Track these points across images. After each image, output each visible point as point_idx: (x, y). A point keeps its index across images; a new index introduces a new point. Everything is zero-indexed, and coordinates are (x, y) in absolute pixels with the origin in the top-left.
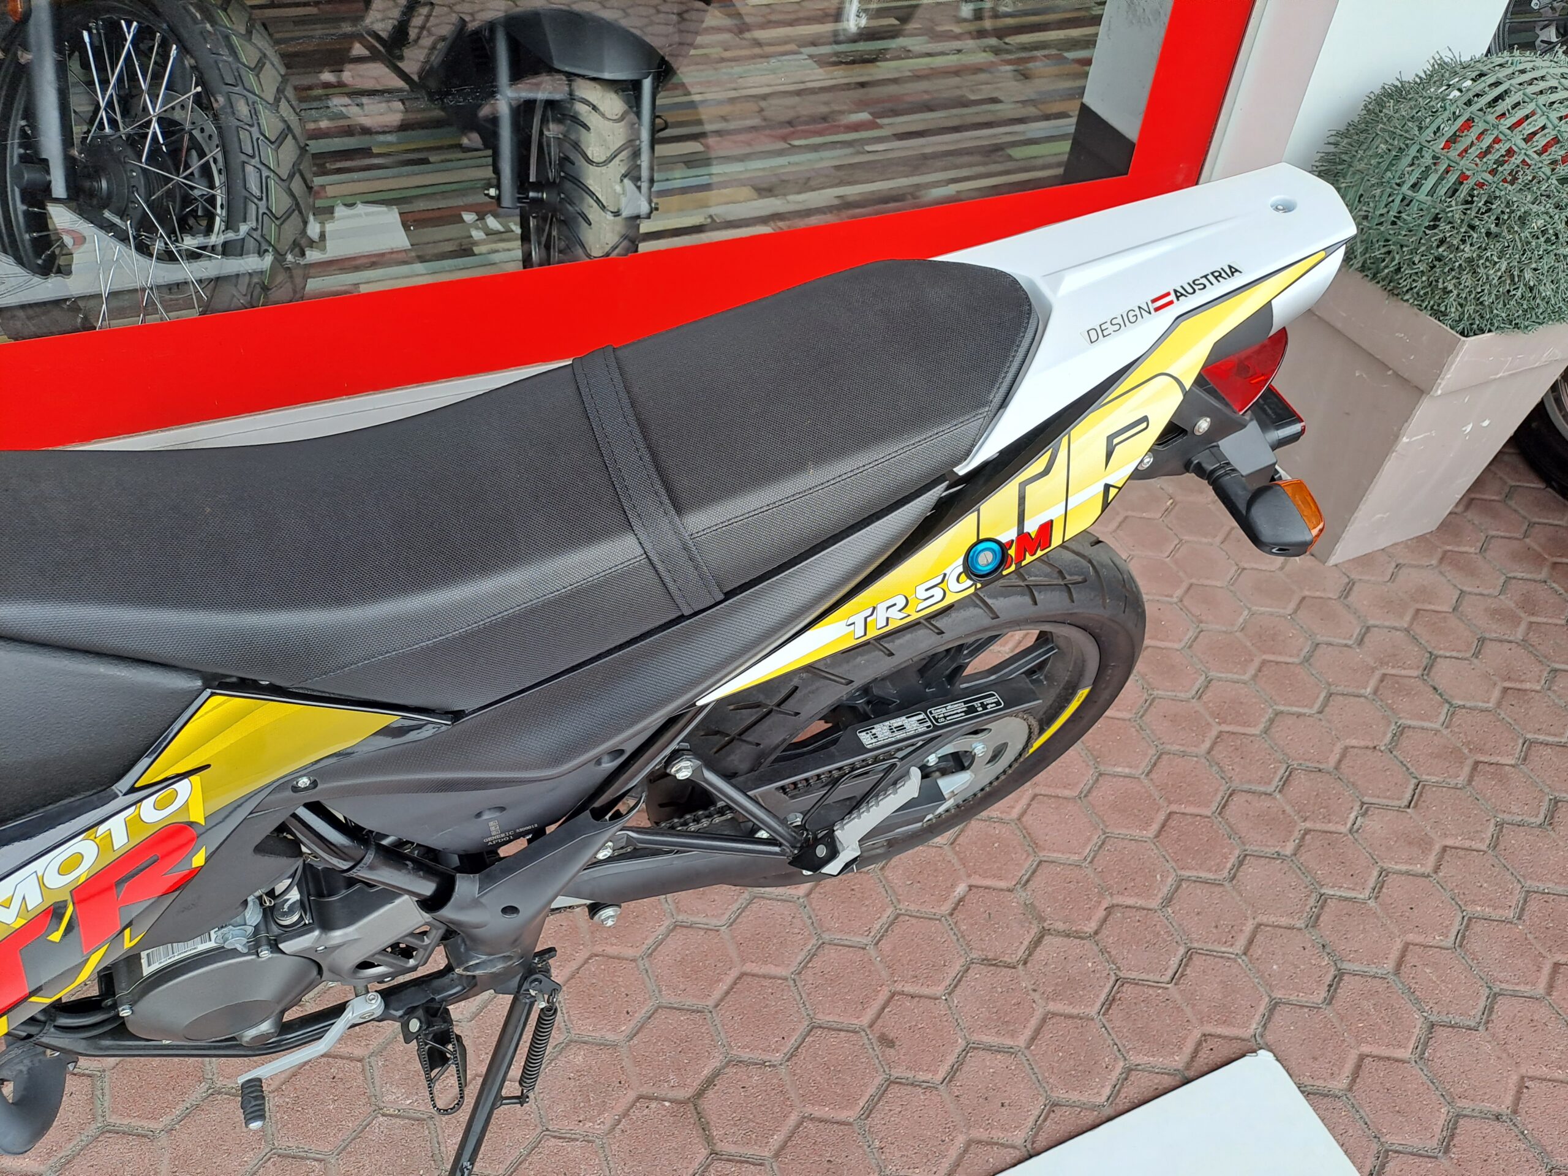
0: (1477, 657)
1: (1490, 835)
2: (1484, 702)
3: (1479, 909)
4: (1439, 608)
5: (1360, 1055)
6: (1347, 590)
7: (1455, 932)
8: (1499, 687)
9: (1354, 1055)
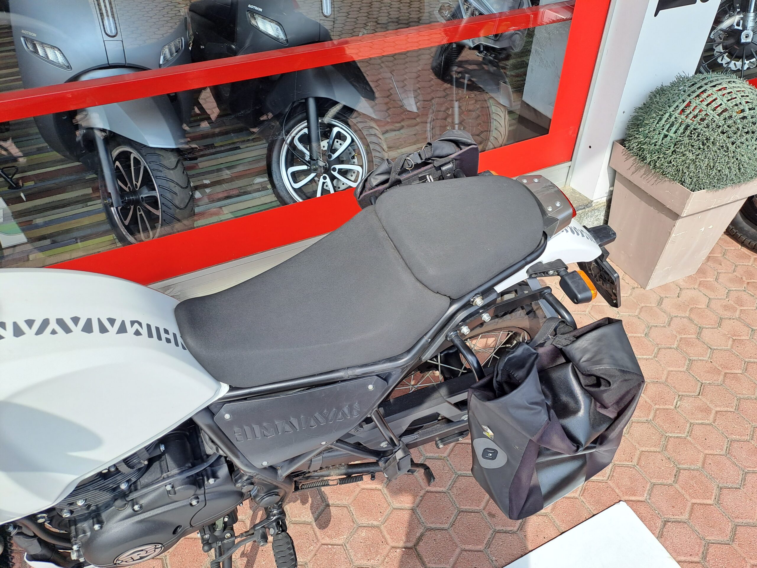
0: (720, 327)
1: (735, 404)
2: (725, 346)
3: (734, 437)
4: (700, 307)
5: (692, 503)
6: (660, 302)
7: (725, 448)
8: (731, 339)
9: (689, 504)
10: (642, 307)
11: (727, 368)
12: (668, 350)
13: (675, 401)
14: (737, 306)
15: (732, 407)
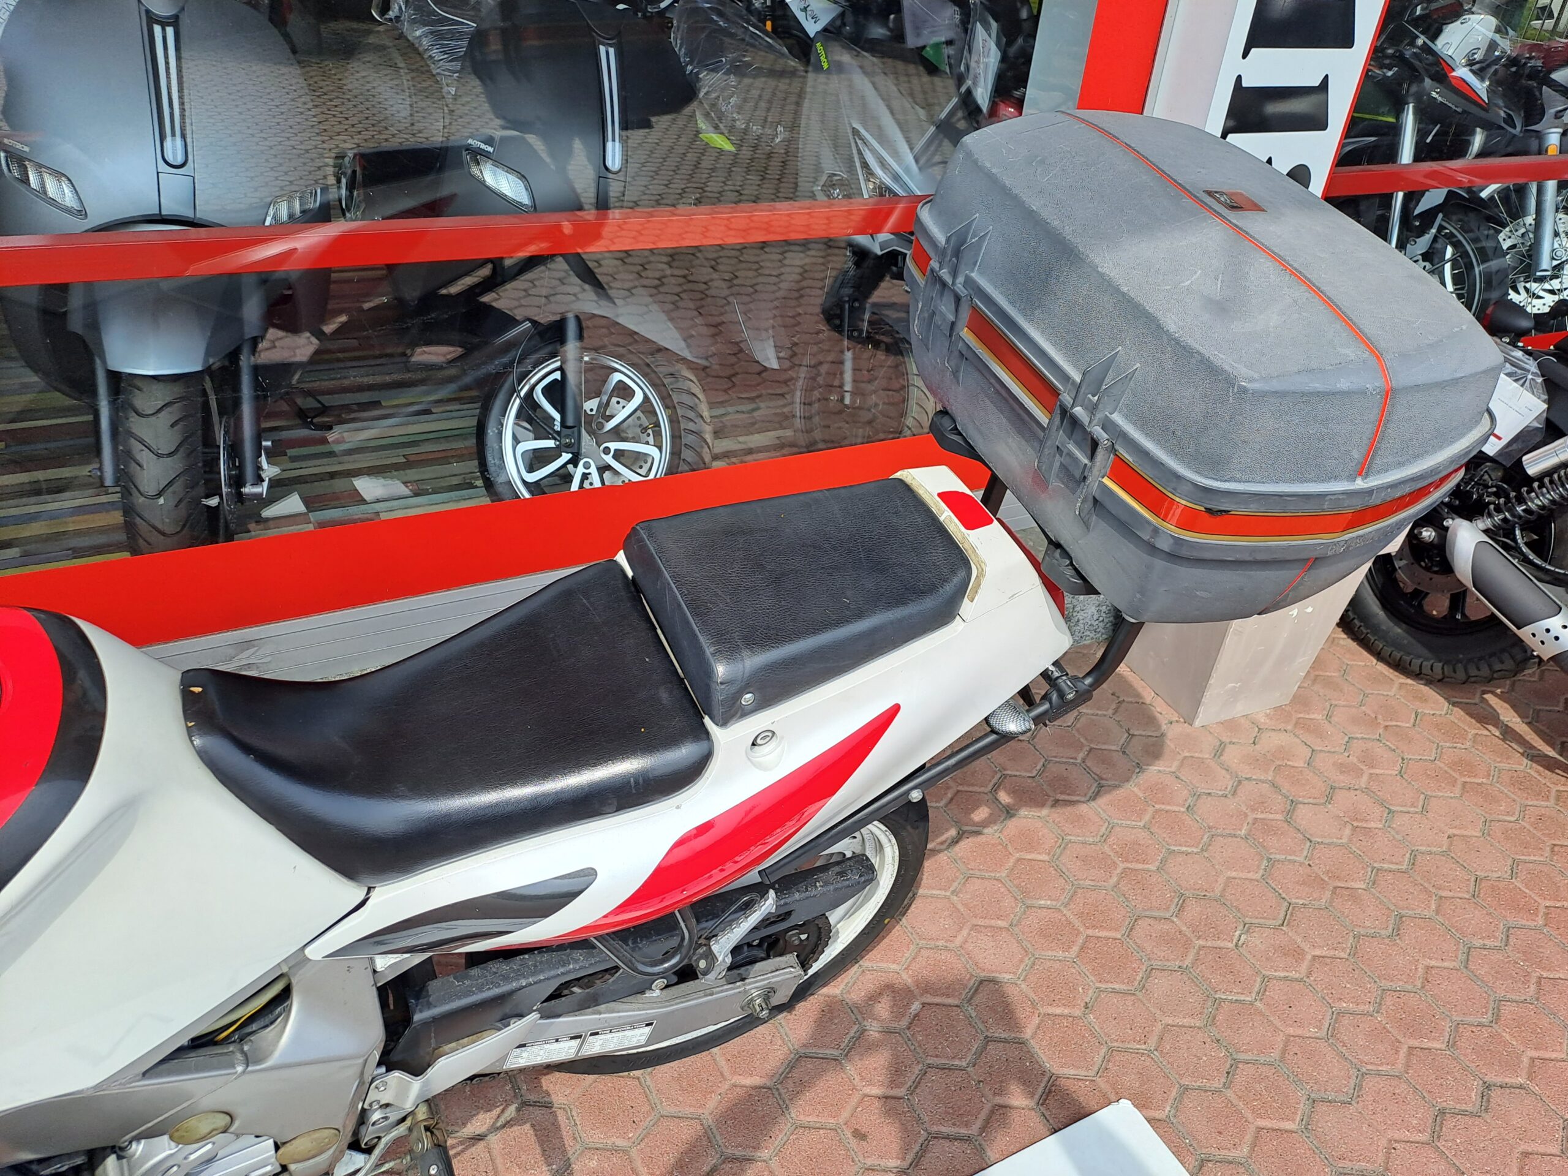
0: (1330, 803)
1: (1349, 945)
2: (1337, 838)
3: (1345, 1005)
4: (1296, 765)
5: (1257, 1128)
6: (1220, 750)
7: (1327, 1026)
8: (1349, 827)
9: (1252, 1129)
10: (1185, 757)
11: (1338, 878)
12: (1230, 839)
13: (1237, 933)
14: (1364, 768)
15: (1343, 949)
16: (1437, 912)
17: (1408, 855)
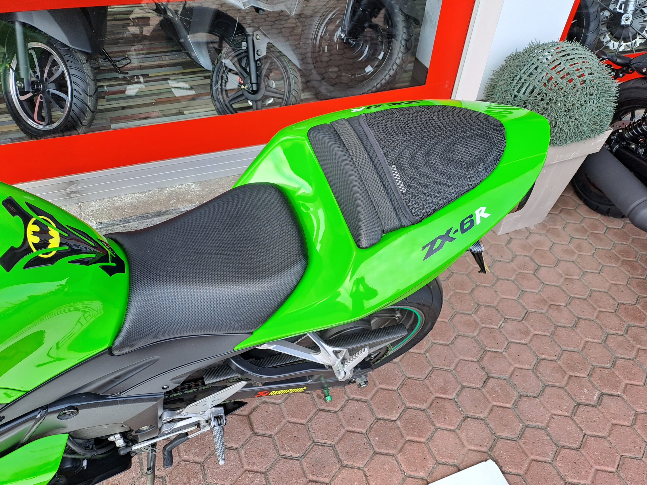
0: (556, 267)
1: (552, 330)
2: (556, 283)
3: (544, 356)
4: (544, 249)
6: (509, 242)
7: (534, 364)
8: (563, 278)
10: (492, 244)
11: (553, 301)
12: (506, 281)
13: (501, 322)
14: (575, 251)
16: (597, 318)
17: (588, 292)
